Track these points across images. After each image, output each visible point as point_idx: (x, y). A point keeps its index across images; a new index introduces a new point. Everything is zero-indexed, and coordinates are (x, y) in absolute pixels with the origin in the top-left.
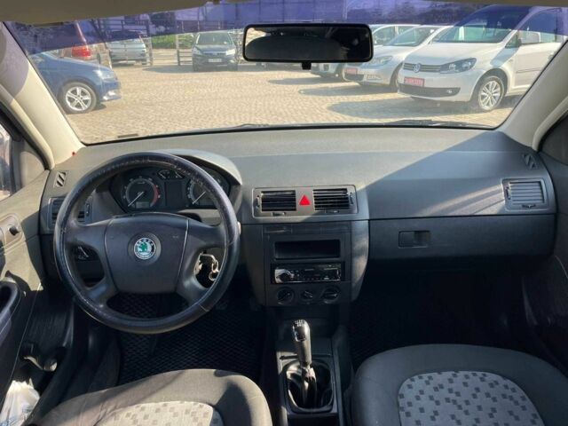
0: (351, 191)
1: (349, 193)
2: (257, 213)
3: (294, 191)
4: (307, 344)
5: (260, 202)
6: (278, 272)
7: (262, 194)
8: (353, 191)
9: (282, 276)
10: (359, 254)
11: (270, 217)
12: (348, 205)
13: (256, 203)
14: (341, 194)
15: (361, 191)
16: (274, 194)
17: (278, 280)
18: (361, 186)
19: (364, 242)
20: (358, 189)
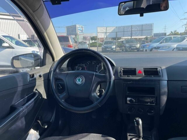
0: (159, 69)
1: (158, 70)
2: (121, 76)
3: (136, 68)
4: (141, 127)
5: (122, 72)
6: (128, 99)
7: (123, 69)
8: (160, 69)
9: (130, 101)
10: (164, 94)
11: (126, 77)
12: (158, 74)
13: (120, 72)
14: (155, 70)
15: (164, 69)
16: (128, 69)
17: (128, 102)
18: (164, 67)
19: (165, 89)
20: (162, 68)
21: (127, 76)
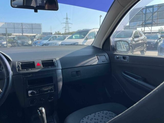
2: (19, 70)
3: (34, 62)
4: (44, 115)
5: (20, 66)
8: (55, 60)
10: (60, 81)
11: (25, 71)
12: (54, 65)
15: (58, 60)
16: (26, 63)
17: (30, 95)
21: (27, 70)
